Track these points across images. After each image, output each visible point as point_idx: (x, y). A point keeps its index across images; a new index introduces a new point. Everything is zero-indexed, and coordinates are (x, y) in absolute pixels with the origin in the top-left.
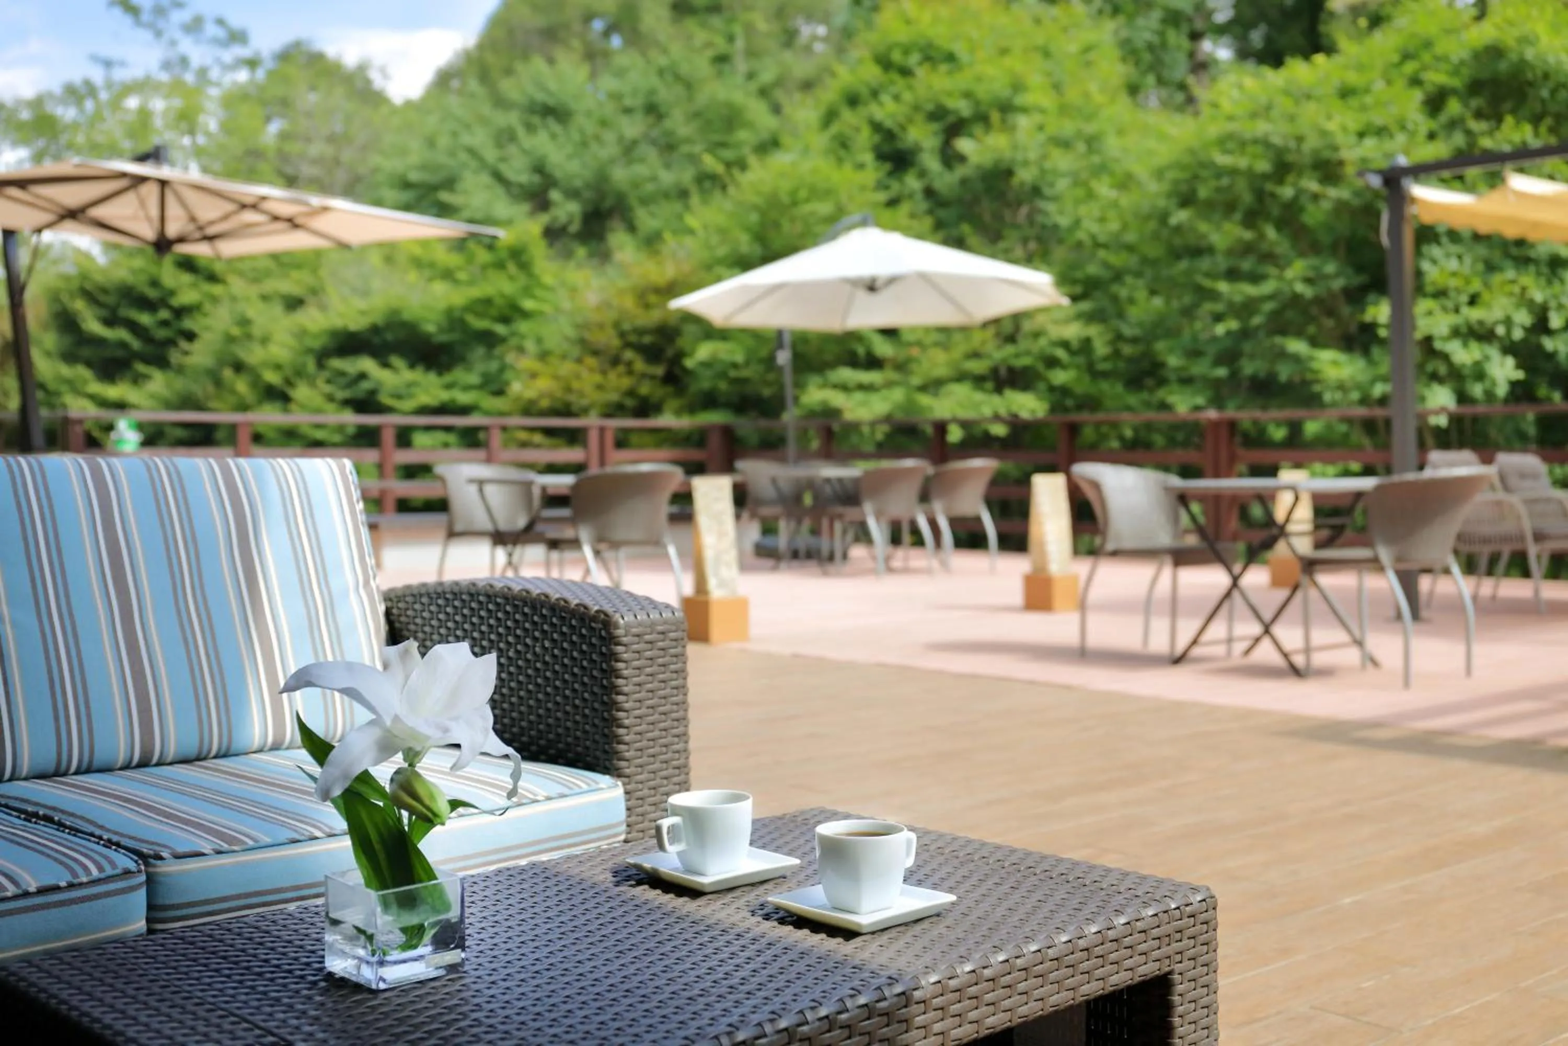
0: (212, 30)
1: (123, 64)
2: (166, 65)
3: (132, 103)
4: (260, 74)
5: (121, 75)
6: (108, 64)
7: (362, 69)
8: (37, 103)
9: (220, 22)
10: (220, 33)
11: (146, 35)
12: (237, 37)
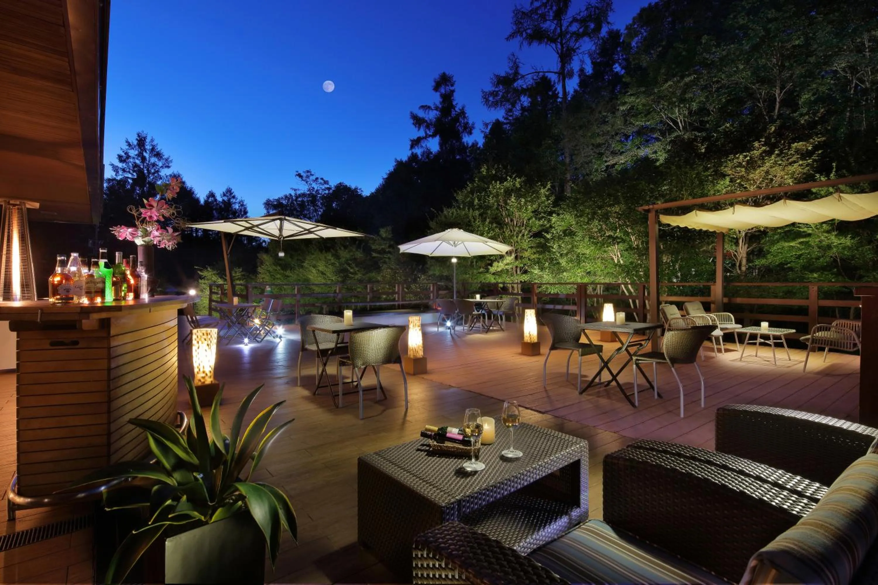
0: (320, 181)
1: (299, 190)
2: (309, 190)
3: (300, 199)
4: (331, 191)
5: (298, 192)
6: (295, 190)
7: (356, 189)
8: (278, 200)
9: (322, 179)
10: (322, 181)
11: (304, 183)
12: (326, 182)
